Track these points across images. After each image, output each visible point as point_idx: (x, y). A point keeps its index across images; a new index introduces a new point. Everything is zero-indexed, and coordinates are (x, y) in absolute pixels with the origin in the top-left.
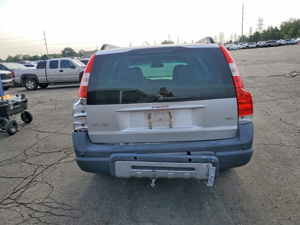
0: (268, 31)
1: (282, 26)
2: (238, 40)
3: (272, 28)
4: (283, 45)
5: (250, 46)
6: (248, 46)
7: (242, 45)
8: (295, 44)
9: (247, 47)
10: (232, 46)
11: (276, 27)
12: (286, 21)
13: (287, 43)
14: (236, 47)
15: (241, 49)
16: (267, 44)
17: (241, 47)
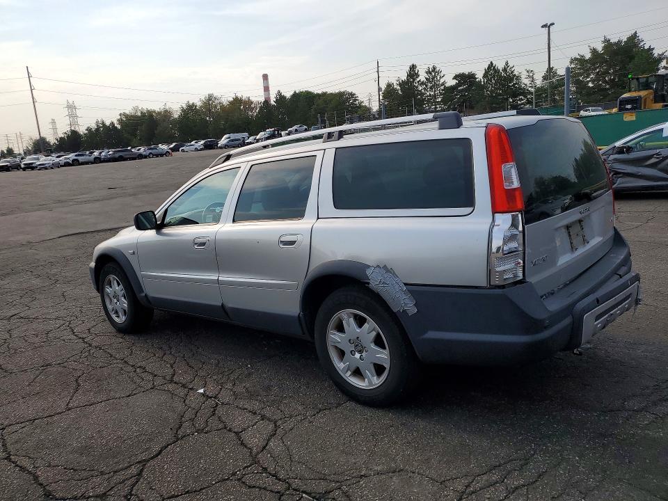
0: (97, 130)
1: (120, 121)
2: (30, 148)
3: (103, 123)
4: (145, 157)
5: (81, 159)
6: (77, 160)
7: (61, 158)
8: (165, 154)
9: (75, 163)
10: (38, 159)
11: (112, 124)
12: (127, 112)
13: (151, 153)
14: (51, 162)
15: (62, 166)
16: (117, 155)
17: (62, 163)
